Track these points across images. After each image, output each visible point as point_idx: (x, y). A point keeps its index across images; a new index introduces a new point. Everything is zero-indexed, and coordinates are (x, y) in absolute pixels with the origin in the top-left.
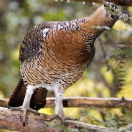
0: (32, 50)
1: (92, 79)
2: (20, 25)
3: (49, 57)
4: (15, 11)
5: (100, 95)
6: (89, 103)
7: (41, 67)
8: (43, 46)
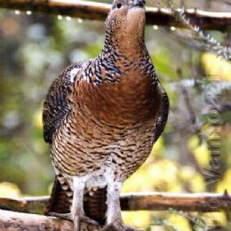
0: (57, 109)
1: (173, 160)
2: (47, 67)
3: (84, 117)
4: (38, 42)
5: (187, 187)
6: (167, 202)
7: (74, 137)
8: (72, 100)
